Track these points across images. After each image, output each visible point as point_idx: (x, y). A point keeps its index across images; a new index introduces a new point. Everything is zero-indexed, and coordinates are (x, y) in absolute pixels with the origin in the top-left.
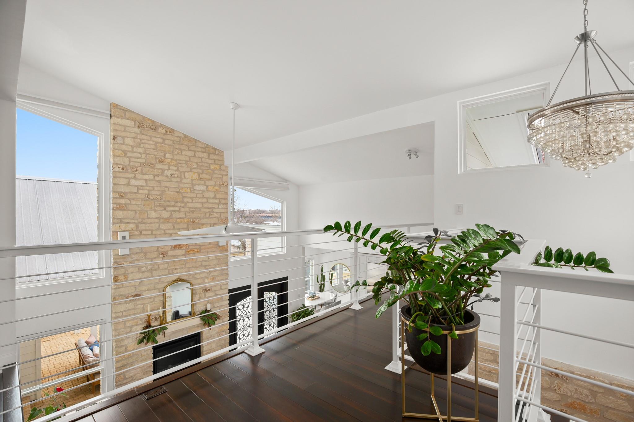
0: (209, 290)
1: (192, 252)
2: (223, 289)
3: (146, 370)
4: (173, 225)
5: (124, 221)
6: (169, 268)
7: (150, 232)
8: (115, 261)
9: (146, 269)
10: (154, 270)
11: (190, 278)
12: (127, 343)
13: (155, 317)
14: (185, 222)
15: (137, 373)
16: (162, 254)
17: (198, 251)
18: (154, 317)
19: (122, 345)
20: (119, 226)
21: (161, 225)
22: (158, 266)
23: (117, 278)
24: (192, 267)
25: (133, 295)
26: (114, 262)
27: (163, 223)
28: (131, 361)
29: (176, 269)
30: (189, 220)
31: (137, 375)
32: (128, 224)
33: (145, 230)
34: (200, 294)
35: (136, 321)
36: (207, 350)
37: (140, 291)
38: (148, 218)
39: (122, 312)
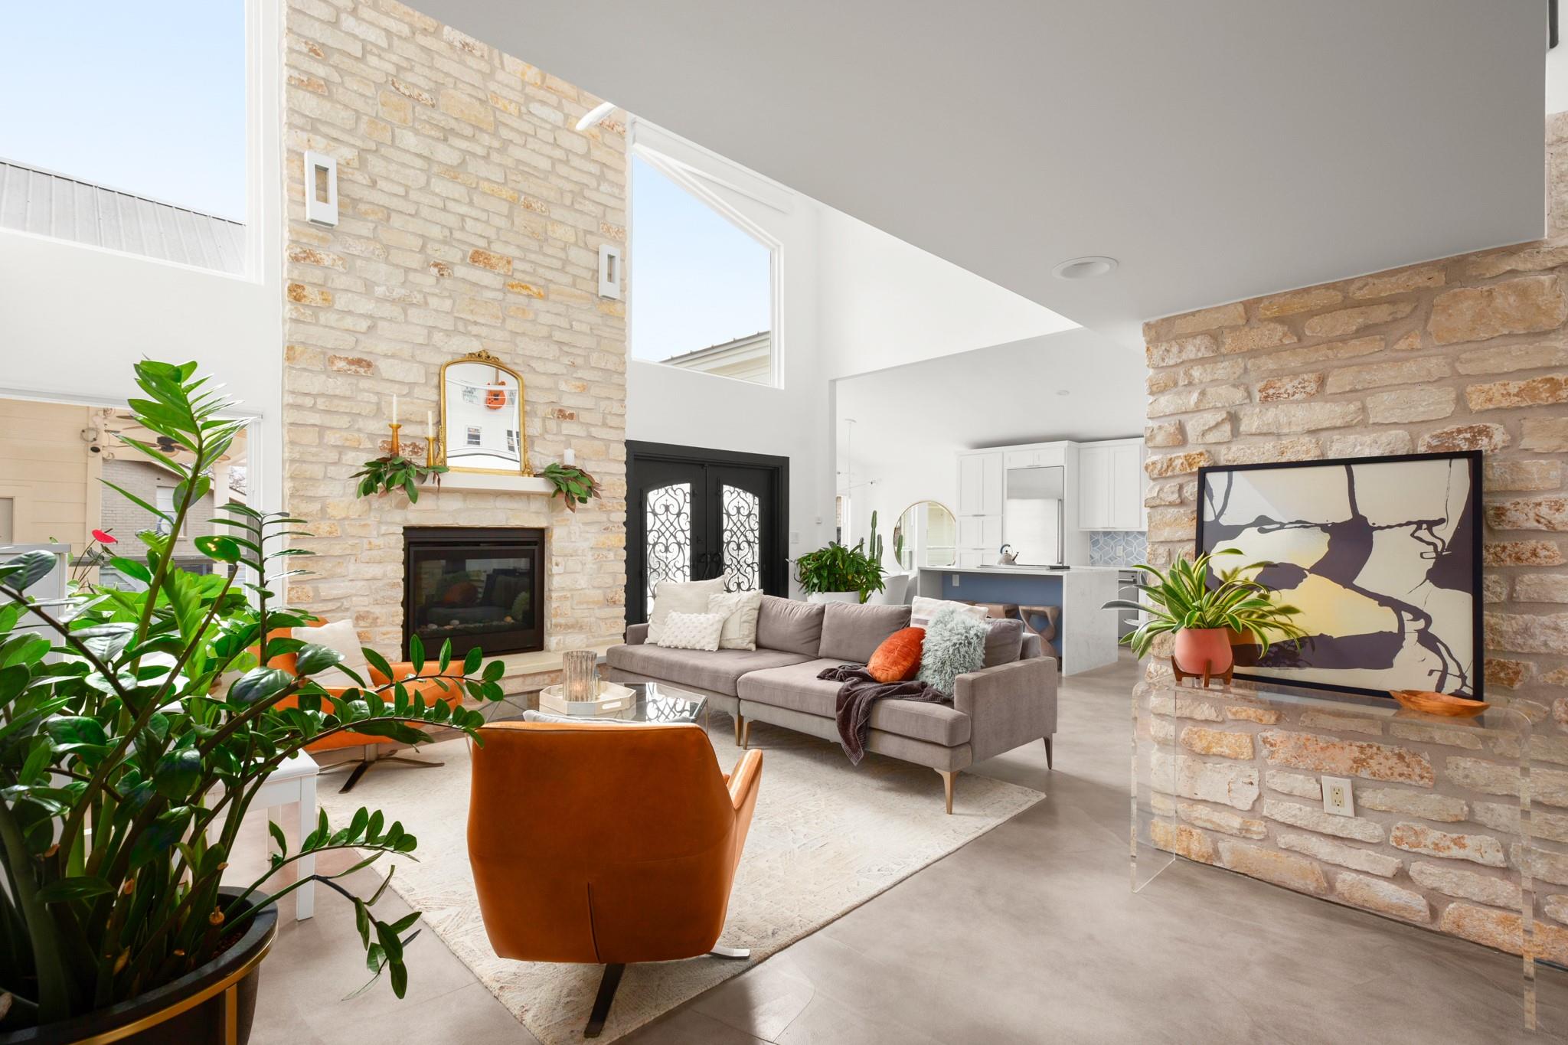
0: (571, 416)
1: (525, 292)
2: (611, 427)
3: (382, 594)
4: (469, 196)
5: (324, 129)
6: (456, 315)
7: (401, 191)
8: (295, 238)
9: (388, 294)
10: (412, 304)
11: (515, 364)
12: (326, 494)
13: (414, 445)
14: (504, 197)
15: (354, 592)
16: (436, 265)
17: (539, 293)
18: (408, 443)
19: (310, 494)
20: (309, 141)
21: (433, 180)
22: (425, 297)
23: (299, 291)
24: (524, 334)
25: (347, 358)
26: (293, 241)
27: (438, 175)
28: (337, 550)
29: (476, 323)
30: (516, 195)
31: (354, 599)
32: (336, 145)
33: (386, 179)
34: (544, 419)
35: (356, 435)
36: (563, 589)
37: (371, 353)
38: (393, 145)
39: (315, 396)
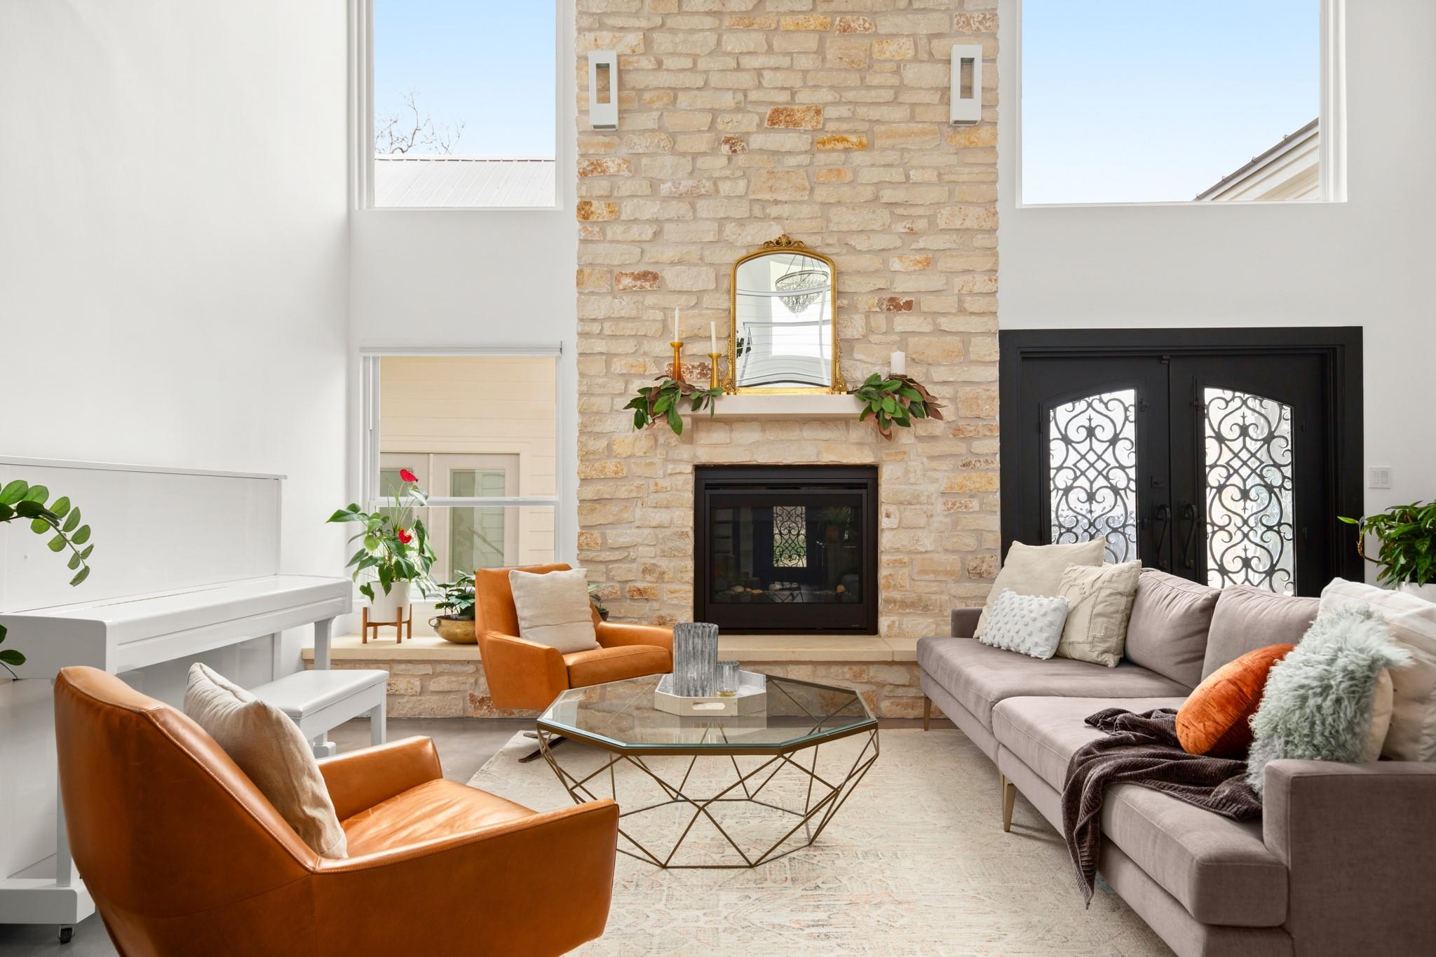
0: (909, 305)
1: (840, 146)
2: (972, 314)
3: (670, 544)
4: (767, 42)
5: (610, 21)
6: (751, 197)
7: (688, 63)
8: (583, 151)
9: (674, 190)
10: (700, 196)
11: (828, 245)
12: (612, 429)
13: (703, 366)
14: (812, 27)
15: (640, 540)
16: (727, 141)
17: (861, 143)
18: (697, 364)
19: (597, 429)
20: (596, 40)
21: (725, 37)
22: (715, 184)
23: (587, 208)
24: (839, 203)
25: (633, 273)
26: (582, 155)
27: (730, 29)
28: (623, 493)
29: (776, 202)
30: (829, 19)
31: (641, 549)
32: (622, 34)
33: (673, 54)
34: (868, 314)
35: (641, 360)
36: (898, 550)
37: (657, 263)
38: (681, 12)
39: (601, 321)
